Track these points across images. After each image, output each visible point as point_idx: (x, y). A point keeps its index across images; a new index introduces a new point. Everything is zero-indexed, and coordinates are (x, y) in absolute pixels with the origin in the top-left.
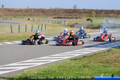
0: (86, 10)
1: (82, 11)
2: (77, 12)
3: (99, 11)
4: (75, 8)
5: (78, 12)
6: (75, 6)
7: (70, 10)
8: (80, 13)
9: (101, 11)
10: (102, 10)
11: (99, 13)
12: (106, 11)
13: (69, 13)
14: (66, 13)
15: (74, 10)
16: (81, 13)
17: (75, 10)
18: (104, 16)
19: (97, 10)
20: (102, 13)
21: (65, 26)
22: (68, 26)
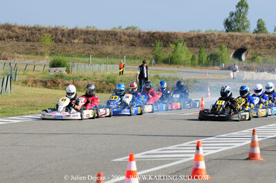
3: (63, 35)
9: (72, 34)
10: (73, 31)
11: (64, 40)
12: (87, 33)
18: (82, 50)
19: (56, 29)
20: (76, 41)
21: (25, 83)
22: (35, 82)
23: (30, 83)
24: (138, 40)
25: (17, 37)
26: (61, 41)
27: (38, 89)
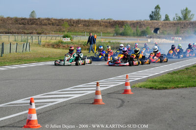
0: (52, 21)
1: (45, 21)
2: (37, 24)
3: (74, 23)
4: (33, 17)
5: (39, 22)
6: (32, 12)
7: (23, 19)
8: (41, 24)
9: (78, 22)
11: (75, 25)
12: (85, 21)
13: (23, 24)
14: (17, 25)
15: (30, 20)
16: (43, 25)
17: (33, 19)
18: (83, 30)
19: (71, 20)
20: (80, 25)
21: (44, 46)
22: (49, 45)
23: (46, 46)
24: (109, 24)
25: (53, 24)
26: (73, 25)
27: (49, 49)
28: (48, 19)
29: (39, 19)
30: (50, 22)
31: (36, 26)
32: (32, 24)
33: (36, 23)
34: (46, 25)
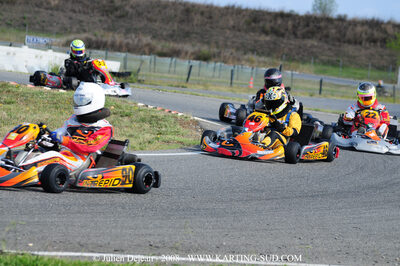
0: (390, 30)
1: (359, 29)
2: (327, 36)
5: (333, 31)
7: (282, 15)
13: (275, 32)
14: (250, 36)
16: (349, 42)
28: (374, 24)
29: (342, 19)
30: (377, 34)
31: (320, 44)
32: (309, 35)
33: (325, 32)
34: (357, 42)
